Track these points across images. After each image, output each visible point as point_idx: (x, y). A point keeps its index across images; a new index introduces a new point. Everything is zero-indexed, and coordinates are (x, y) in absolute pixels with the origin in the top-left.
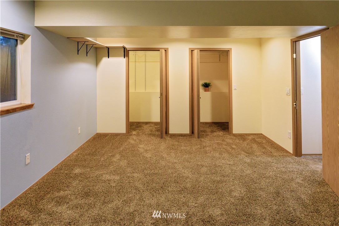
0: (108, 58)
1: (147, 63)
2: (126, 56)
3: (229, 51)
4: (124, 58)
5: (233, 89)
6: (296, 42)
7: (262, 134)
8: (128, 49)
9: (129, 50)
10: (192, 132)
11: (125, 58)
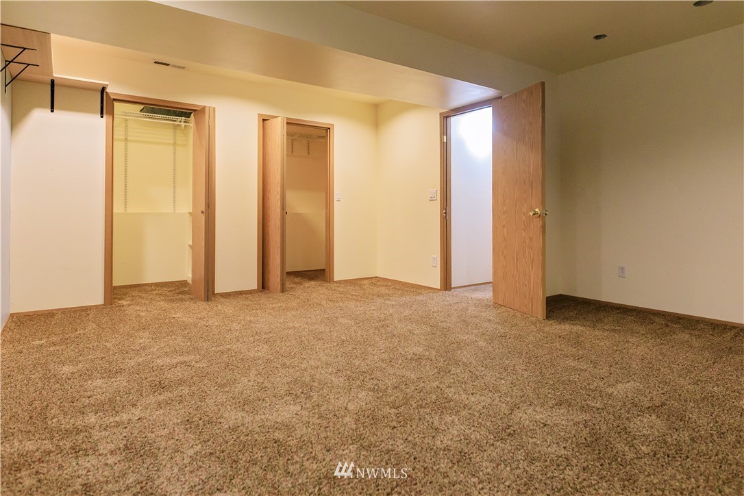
0: (52, 111)
1: (130, 145)
2: (106, 113)
3: (329, 129)
4: (102, 117)
5: (335, 199)
6: (447, 117)
7: (376, 277)
8: (112, 97)
9: (114, 99)
10: (264, 285)
11: (104, 116)
